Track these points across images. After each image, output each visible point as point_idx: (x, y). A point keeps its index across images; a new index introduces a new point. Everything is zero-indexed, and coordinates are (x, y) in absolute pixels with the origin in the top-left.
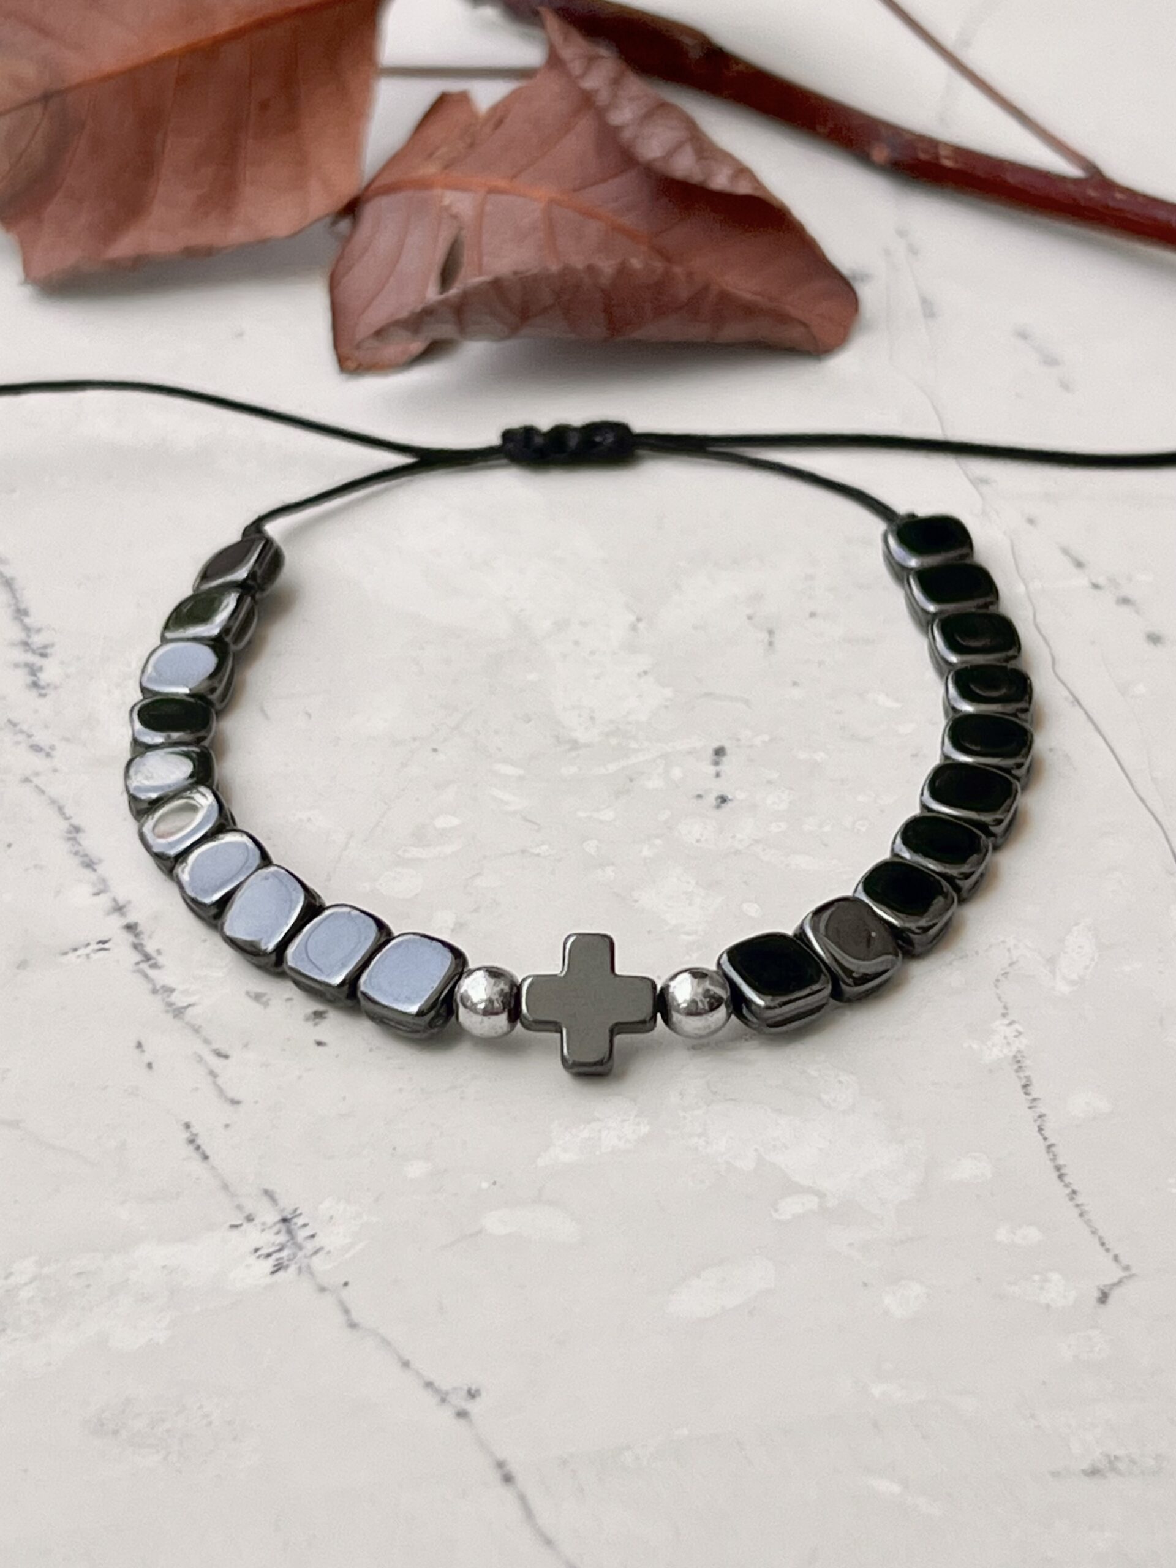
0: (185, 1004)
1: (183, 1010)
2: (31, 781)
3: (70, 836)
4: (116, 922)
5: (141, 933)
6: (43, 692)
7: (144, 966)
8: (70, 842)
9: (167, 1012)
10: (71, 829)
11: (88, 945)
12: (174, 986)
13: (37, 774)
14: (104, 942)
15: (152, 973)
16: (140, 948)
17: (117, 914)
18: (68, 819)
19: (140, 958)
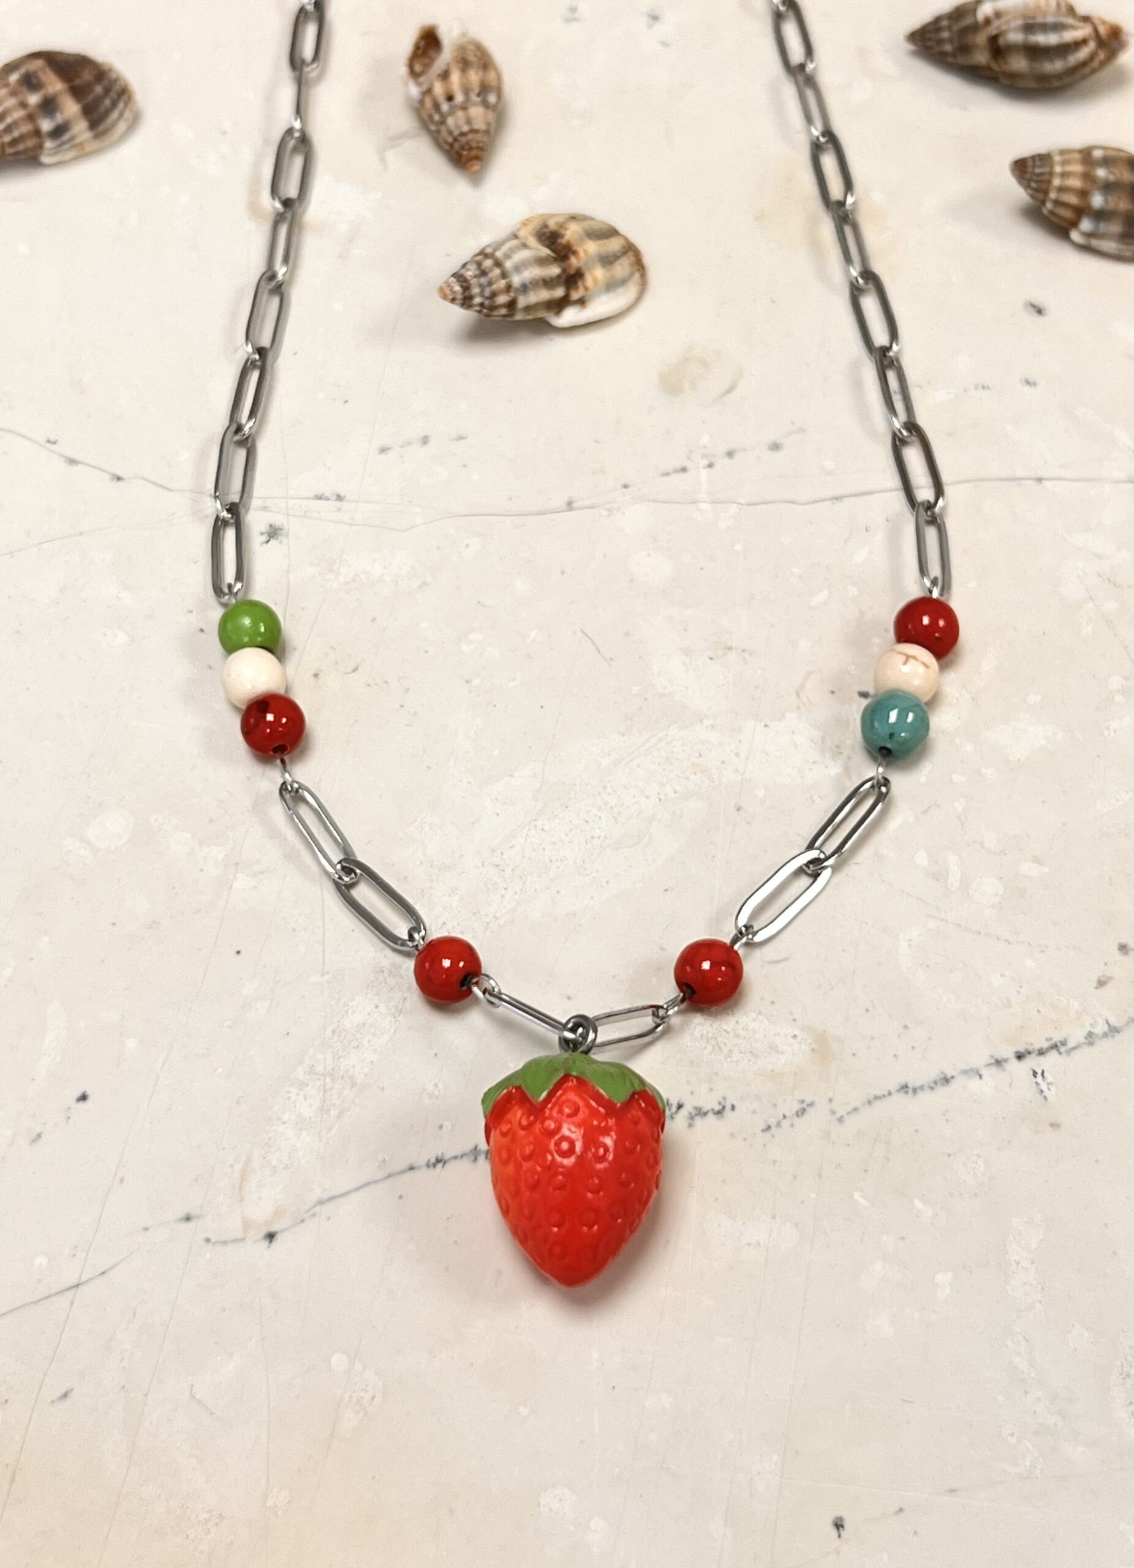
0: (1106, 1026)
1: (1112, 1027)
2: (842, 1117)
3: (911, 1091)
4: (1013, 1065)
5: (1026, 1050)
6: (728, 1107)
7: (1062, 1049)
8: (918, 1091)
9: (1113, 1037)
10: (903, 1091)
11: (1036, 1083)
12: (1088, 1032)
13: (833, 1112)
14: (1035, 1074)
15: (1071, 1044)
16: (1041, 1052)
17: (1004, 1064)
18: (890, 1094)
19: (1054, 1053)
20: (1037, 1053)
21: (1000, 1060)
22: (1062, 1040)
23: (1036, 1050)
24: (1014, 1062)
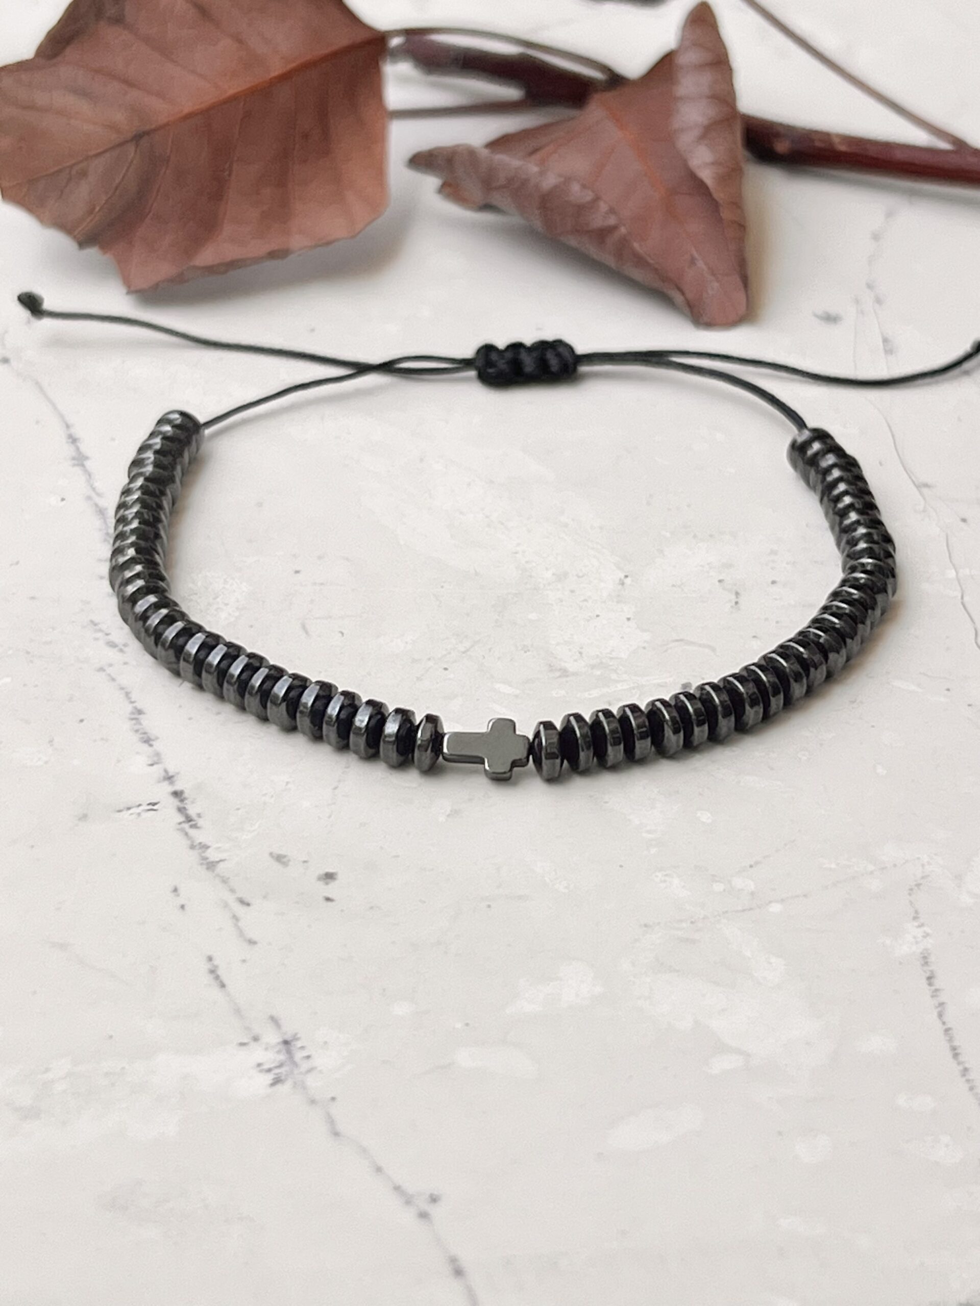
0: (217, 860)
1: (215, 864)
2: (104, 670)
3: (133, 716)
4: (168, 788)
5: (186, 799)
7: (186, 826)
8: (134, 722)
9: (202, 864)
10: (135, 711)
11: (140, 805)
12: (209, 844)
13: (111, 665)
14: (154, 804)
15: (191, 832)
16: (183, 811)
17: (166, 783)
18: (132, 702)
19: (182, 819)
20: (181, 805)
21: (175, 778)
22: (199, 825)
23: (186, 806)
24: (171, 789)
